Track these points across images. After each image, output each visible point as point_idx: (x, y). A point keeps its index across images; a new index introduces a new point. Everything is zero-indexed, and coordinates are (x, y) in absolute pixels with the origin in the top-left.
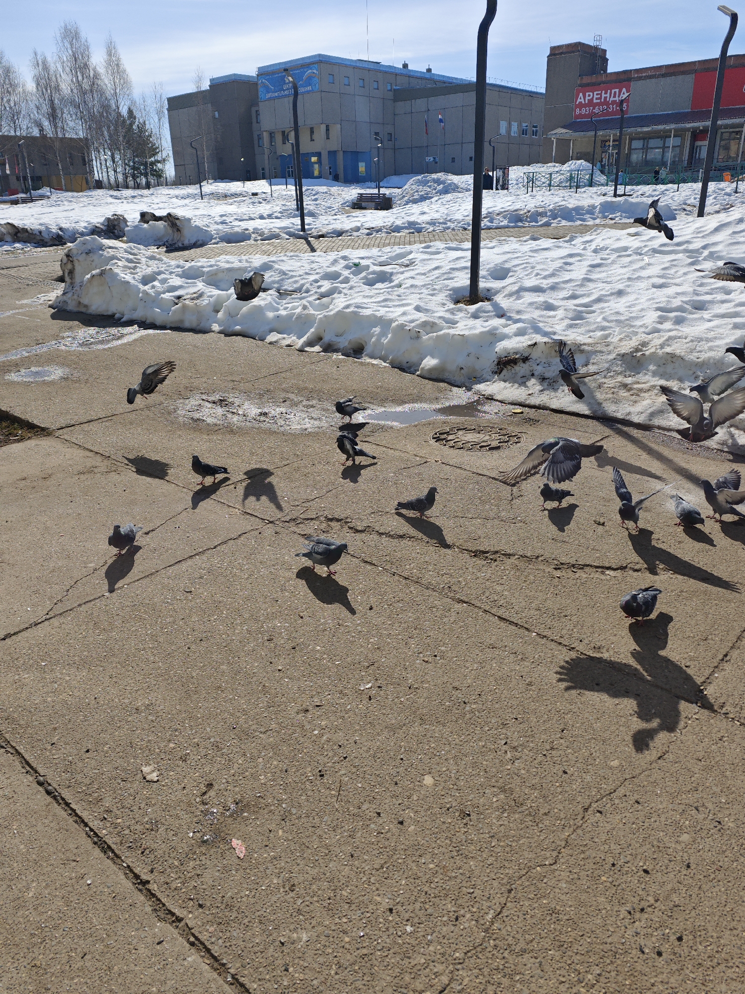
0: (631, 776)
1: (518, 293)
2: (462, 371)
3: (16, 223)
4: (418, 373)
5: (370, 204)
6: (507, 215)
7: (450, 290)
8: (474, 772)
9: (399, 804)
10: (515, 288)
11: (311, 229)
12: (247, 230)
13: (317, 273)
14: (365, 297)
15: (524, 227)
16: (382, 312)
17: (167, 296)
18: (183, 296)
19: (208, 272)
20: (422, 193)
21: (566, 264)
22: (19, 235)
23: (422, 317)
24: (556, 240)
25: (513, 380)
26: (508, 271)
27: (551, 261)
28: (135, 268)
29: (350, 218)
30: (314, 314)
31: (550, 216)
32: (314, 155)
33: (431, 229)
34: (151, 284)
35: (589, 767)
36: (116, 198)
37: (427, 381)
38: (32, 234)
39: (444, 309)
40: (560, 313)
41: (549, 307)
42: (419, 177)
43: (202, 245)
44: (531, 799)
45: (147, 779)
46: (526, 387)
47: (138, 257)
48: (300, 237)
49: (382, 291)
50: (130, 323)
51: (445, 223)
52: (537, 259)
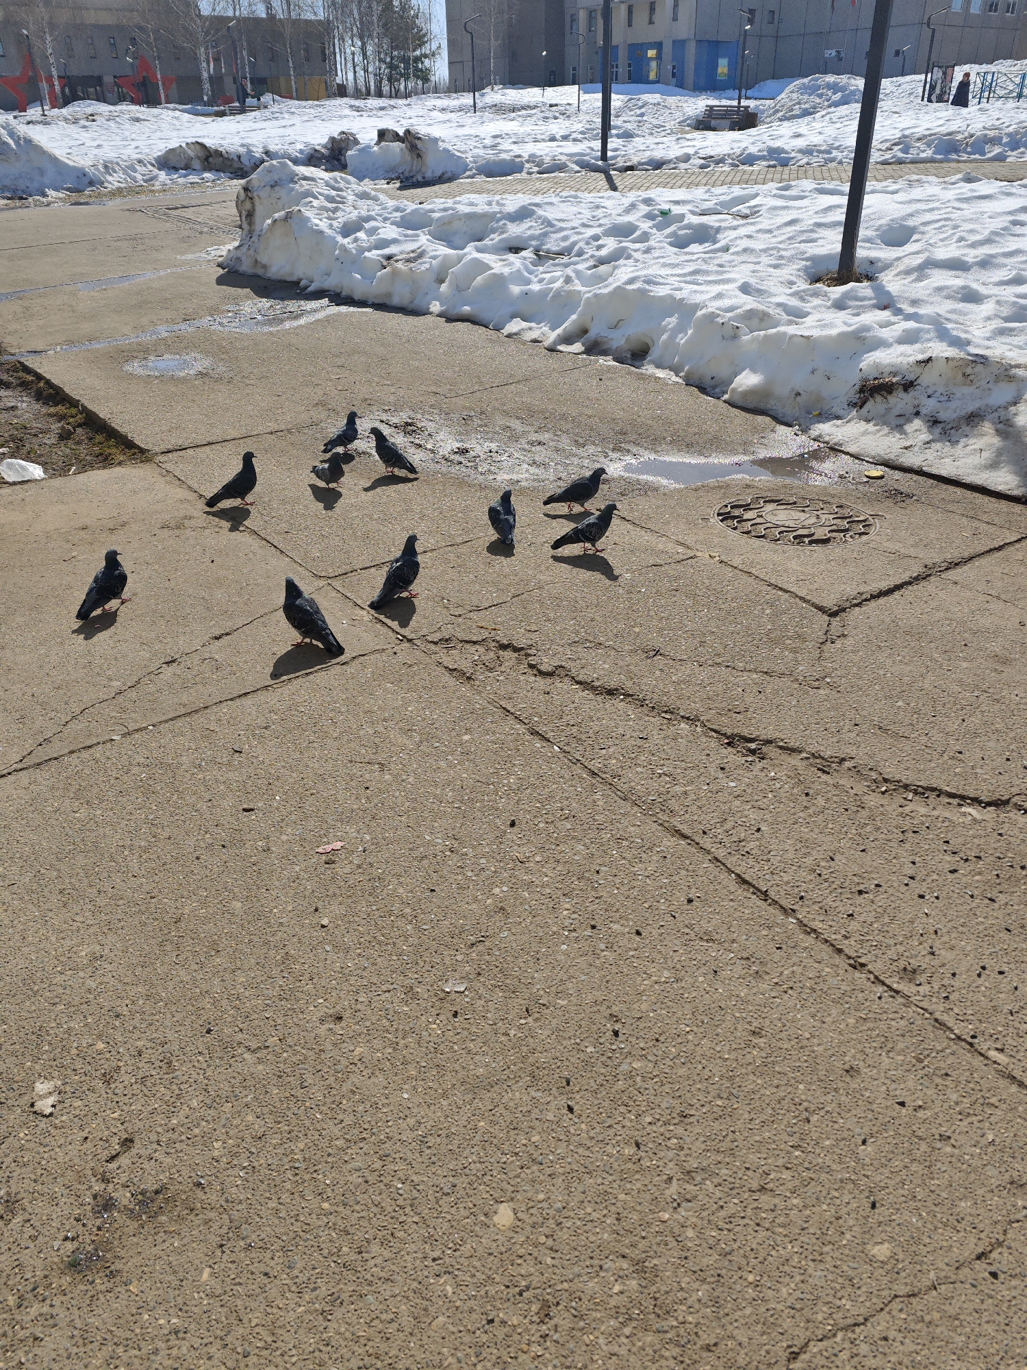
0: (907, 1290)
1: (921, 271)
2: (798, 398)
3: (209, 142)
4: (726, 397)
5: (723, 121)
6: (933, 141)
7: (807, 259)
8: (595, 1215)
9: (434, 1260)
10: (918, 260)
11: (615, 157)
12: (519, 156)
13: (600, 225)
14: (664, 265)
15: (959, 161)
16: (686, 292)
17: (374, 254)
18: (395, 255)
19: (439, 219)
20: (807, 106)
21: (1015, 223)
22: (211, 160)
23: (749, 303)
24: (1006, 183)
25: (880, 419)
26: (912, 231)
27: (990, 217)
28: (335, 210)
29: (680, 141)
30: (580, 292)
31: (1005, 145)
32: (651, 45)
33: (805, 161)
34: (353, 236)
35: (826, 1249)
36: (358, 109)
37: (737, 412)
38: (228, 159)
39: (790, 291)
40: (988, 308)
41: (971, 297)
42: (806, 80)
43: (450, 180)
44: (689, 1303)
45: (36, 1108)
46: (903, 432)
47: (344, 194)
48: (596, 169)
49: (695, 257)
50: (318, 295)
51: (829, 152)
52: (966, 212)
